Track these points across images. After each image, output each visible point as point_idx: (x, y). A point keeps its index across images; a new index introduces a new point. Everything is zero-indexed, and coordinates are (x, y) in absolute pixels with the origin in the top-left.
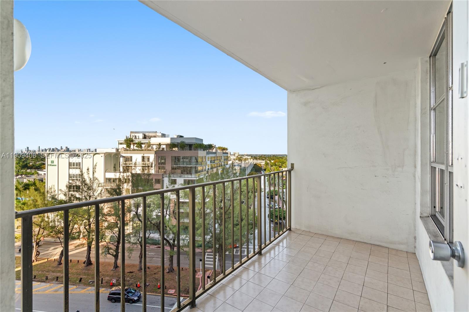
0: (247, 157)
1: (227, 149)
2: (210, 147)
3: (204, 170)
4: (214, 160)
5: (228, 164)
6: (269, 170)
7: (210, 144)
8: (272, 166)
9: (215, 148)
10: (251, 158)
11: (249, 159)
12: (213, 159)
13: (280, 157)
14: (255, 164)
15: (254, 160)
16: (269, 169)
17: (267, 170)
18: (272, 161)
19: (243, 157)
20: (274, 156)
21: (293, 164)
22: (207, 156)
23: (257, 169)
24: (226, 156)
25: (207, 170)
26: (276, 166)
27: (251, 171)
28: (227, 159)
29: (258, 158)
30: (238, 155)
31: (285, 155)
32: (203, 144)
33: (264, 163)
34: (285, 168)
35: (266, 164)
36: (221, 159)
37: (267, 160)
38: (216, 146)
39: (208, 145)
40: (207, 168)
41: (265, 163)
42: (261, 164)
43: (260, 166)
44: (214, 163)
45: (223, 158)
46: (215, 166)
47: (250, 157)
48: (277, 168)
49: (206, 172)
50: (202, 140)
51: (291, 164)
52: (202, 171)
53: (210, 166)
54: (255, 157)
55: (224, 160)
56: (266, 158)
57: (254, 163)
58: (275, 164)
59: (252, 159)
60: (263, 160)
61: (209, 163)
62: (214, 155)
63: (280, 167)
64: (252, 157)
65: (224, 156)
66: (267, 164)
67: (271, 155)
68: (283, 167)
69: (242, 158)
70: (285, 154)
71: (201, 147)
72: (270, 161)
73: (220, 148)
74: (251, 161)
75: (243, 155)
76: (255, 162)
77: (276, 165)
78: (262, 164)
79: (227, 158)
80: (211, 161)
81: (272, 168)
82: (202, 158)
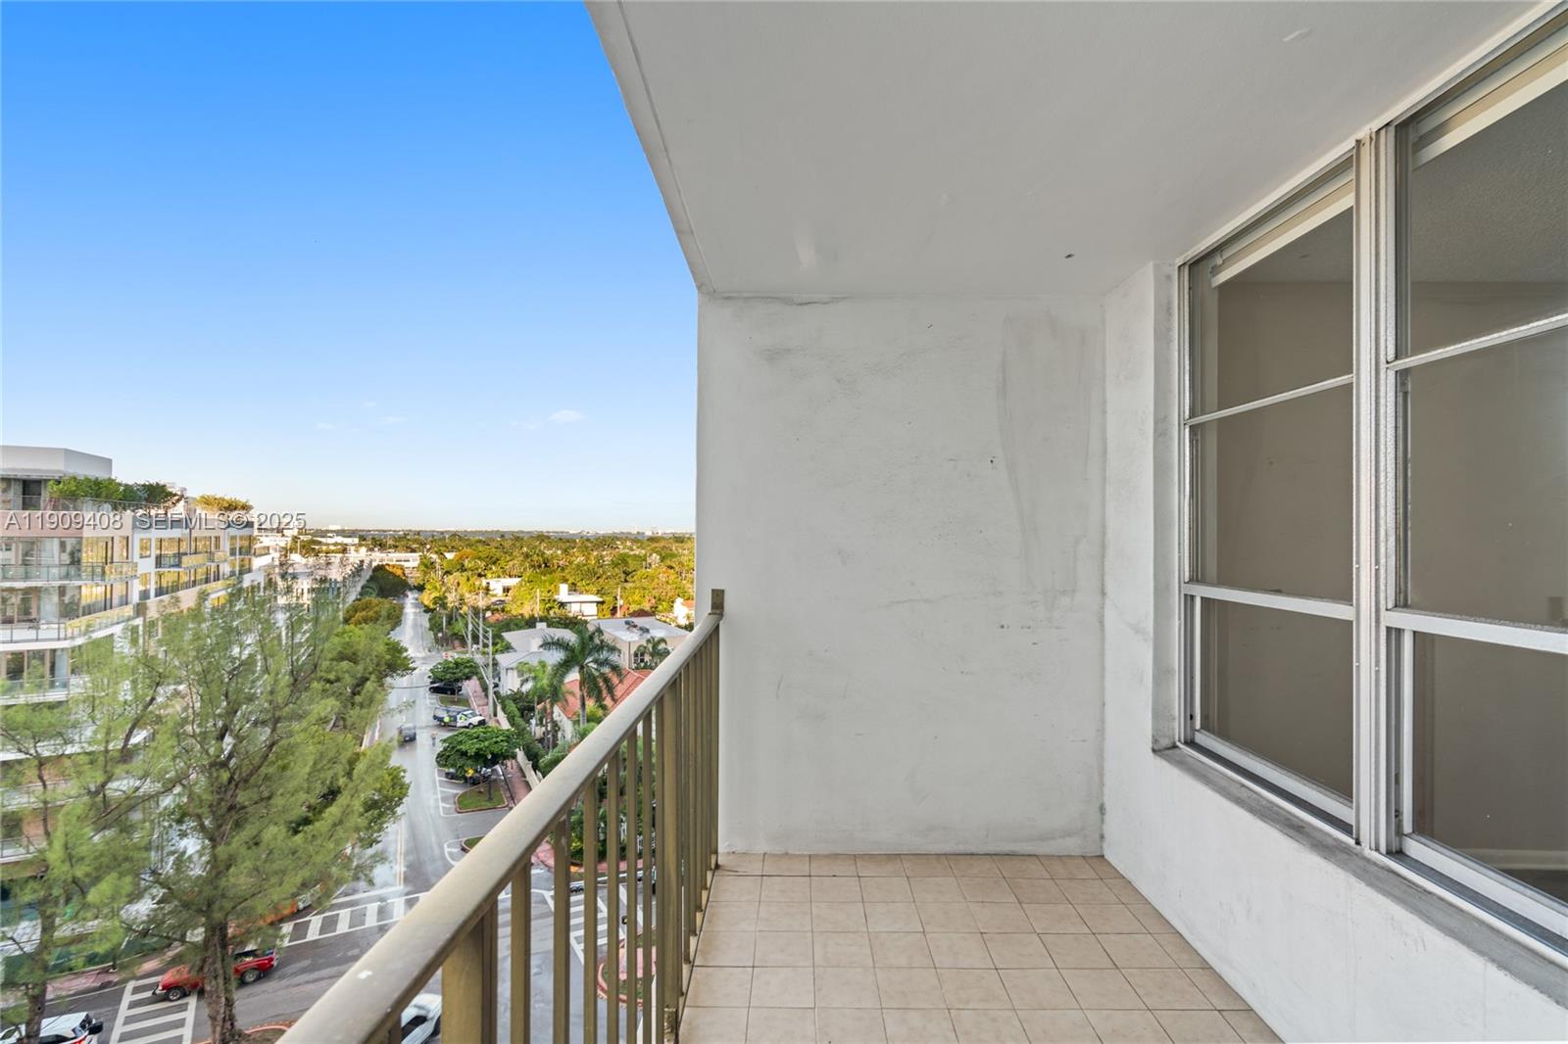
0: (339, 539)
1: (246, 508)
2: (156, 494)
3: (116, 601)
4: (179, 555)
5: (250, 571)
6: (436, 588)
7: (153, 481)
8: (448, 573)
9: (182, 503)
10: (360, 545)
11: (353, 548)
12: (170, 551)
13: (480, 541)
14: (380, 568)
15: (372, 550)
16: (438, 585)
17: (428, 586)
18: (450, 556)
19: (323, 540)
20: (454, 535)
21: (723, 591)
22: (137, 538)
23: (387, 585)
24: (241, 538)
25: (135, 598)
26: (464, 574)
27: (361, 594)
28: (247, 549)
29: (391, 542)
30: (299, 534)
31: (498, 531)
32: (111, 481)
33: (416, 564)
34: (499, 577)
35: (426, 566)
36: (217, 546)
37: (428, 550)
38: (188, 494)
39: (144, 485)
40: (137, 588)
41: (422, 563)
42: (402, 568)
43: (399, 572)
44: (178, 565)
45: (226, 545)
46: (184, 579)
47: (356, 540)
48: (468, 580)
49: (129, 611)
50: (110, 461)
51: (713, 590)
52: (107, 605)
53: (153, 579)
54: (377, 541)
55: (233, 553)
56: (423, 544)
57: (374, 564)
58: (459, 567)
59: (363, 550)
60: (413, 551)
61: (147, 566)
62: (177, 533)
63: (480, 575)
64: (362, 538)
65: (233, 538)
66: (428, 566)
67: (442, 533)
68: (489, 575)
69: (320, 543)
70: (496, 529)
71: (97, 496)
72: (440, 554)
73: (207, 502)
74: (359, 555)
75: (324, 533)
76: (378, 557)
77: (463, 569)
78: (406, 564)
79: (246, 543)
80: (159, 560)
81: (450, 580)
82: (109, 544)
